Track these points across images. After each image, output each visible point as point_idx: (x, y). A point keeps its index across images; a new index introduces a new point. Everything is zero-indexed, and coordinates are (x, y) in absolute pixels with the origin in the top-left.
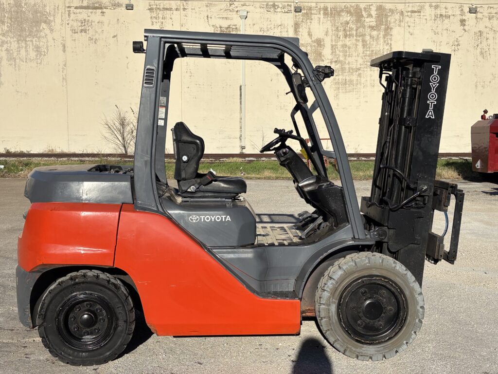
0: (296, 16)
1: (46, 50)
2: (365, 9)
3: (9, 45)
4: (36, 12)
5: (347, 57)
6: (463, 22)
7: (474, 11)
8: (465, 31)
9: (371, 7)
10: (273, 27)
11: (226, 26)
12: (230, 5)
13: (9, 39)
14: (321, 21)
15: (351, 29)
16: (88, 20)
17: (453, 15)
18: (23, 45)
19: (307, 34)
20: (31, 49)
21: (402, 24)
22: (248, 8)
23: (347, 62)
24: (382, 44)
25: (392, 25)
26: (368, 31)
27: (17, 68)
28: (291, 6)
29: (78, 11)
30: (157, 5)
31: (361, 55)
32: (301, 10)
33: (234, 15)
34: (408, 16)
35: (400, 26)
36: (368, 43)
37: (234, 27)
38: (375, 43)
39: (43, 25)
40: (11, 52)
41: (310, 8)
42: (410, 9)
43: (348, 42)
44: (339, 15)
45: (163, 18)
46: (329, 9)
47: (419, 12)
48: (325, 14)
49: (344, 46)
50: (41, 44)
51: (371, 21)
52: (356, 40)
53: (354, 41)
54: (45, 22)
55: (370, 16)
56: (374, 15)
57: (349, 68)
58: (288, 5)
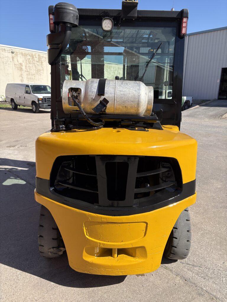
2: (34, 55)
19: (17, 61)
25: (43, 61)
26: (36, 62)
31: (35, 70)
41: (17, 52)
44: (27, 56)
51: (37, 59)
52: (33, 65)
53: (32, 65)
55: (36, 57)
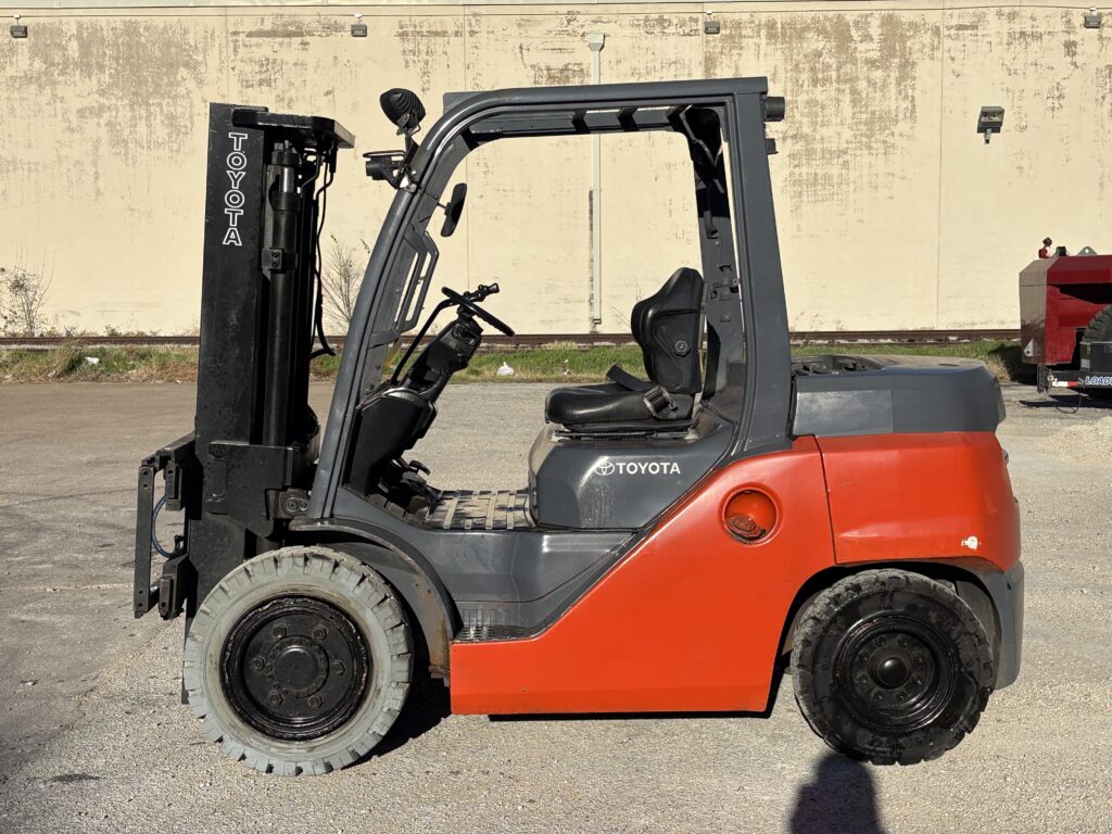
0: (707, 42)
1: (189, 125)
3: (114, 113)
4: (168, 44)
5: (818, 127)
6: (1070, 47)
7: (1095, 24)
8: (1076, 67)
9: (869, 19)
10: (658, 67)
11: (561, 67)
12: (569, 21)
13: (113, 101)
14: (762, 52)
15: (827, 67)
16: (275, 61)
17: (1050, 32)
18: (143, 113)
20: (159, 121)
21: (938, 54)
22: (605, 28)
23: (818, 137)
24: (894, 98)
27: (130, 162)
28: (696, 20)
29: (254, 40)
30: (415, 27)
32: (718, 29)
33: (576, 43)
34: (949, 36)
35: (933, 59)
36: (864, 95)
37: (576, 68)
38: (878, 95)
39: (183, 72)
40: (118, 128)
42: (954, 22)
43: (819, 94)
45: (427, 52)
46: (779, 26)
47: (974, 27)
48: (771, 36)
49: (812, 103)
50: (179, 110)
54: (186, 65)
56: (875, 37)
57: (823, 150)
58: (691, 19)
